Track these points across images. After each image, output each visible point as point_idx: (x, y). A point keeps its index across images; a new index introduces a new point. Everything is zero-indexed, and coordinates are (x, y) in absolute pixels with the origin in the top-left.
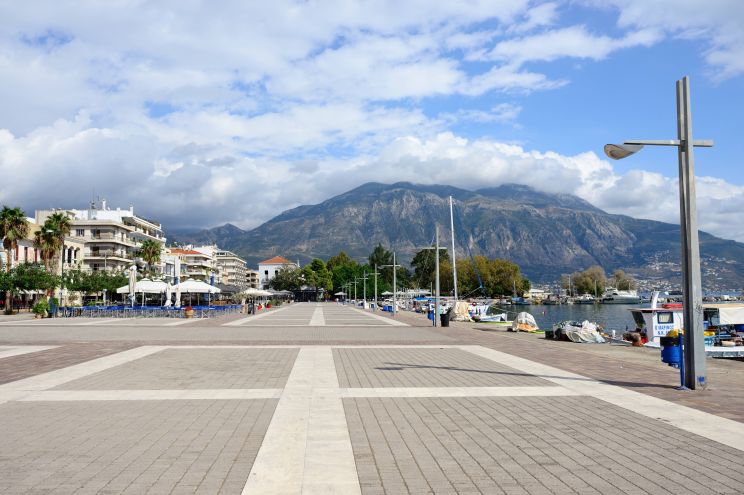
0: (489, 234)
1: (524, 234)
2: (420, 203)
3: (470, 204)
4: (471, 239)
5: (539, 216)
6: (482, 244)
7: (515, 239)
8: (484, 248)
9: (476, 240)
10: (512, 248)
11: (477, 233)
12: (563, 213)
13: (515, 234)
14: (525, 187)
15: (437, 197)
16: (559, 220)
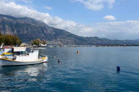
0: (20, 29)
1: (30, 30)
2: (2, 19)
3: (16, 21)
4: (15, 30)
5: (33, 26)
6: (18, 32)
7: (27, 31)
8: (19, 33)
9: (17, 30)
10: (26, 33)
11: (17, 29)
12: (40, 26)
13: (27, 29)
14: (30, 18)
15: (7, 18)
16: (39, 27)
